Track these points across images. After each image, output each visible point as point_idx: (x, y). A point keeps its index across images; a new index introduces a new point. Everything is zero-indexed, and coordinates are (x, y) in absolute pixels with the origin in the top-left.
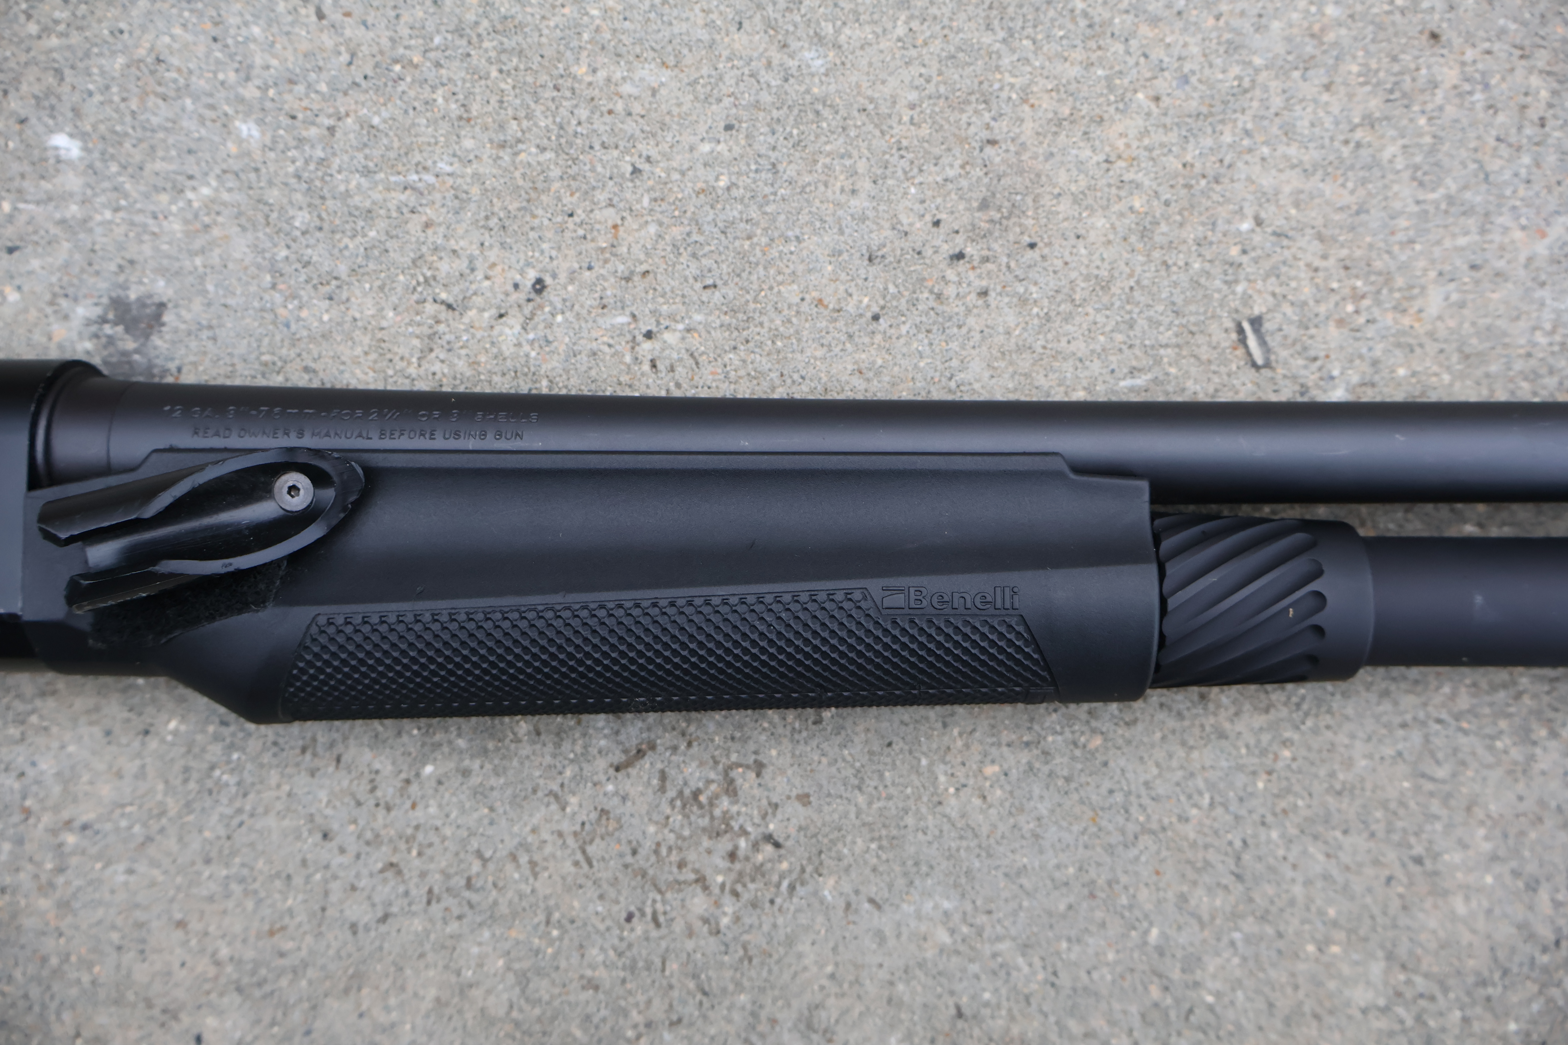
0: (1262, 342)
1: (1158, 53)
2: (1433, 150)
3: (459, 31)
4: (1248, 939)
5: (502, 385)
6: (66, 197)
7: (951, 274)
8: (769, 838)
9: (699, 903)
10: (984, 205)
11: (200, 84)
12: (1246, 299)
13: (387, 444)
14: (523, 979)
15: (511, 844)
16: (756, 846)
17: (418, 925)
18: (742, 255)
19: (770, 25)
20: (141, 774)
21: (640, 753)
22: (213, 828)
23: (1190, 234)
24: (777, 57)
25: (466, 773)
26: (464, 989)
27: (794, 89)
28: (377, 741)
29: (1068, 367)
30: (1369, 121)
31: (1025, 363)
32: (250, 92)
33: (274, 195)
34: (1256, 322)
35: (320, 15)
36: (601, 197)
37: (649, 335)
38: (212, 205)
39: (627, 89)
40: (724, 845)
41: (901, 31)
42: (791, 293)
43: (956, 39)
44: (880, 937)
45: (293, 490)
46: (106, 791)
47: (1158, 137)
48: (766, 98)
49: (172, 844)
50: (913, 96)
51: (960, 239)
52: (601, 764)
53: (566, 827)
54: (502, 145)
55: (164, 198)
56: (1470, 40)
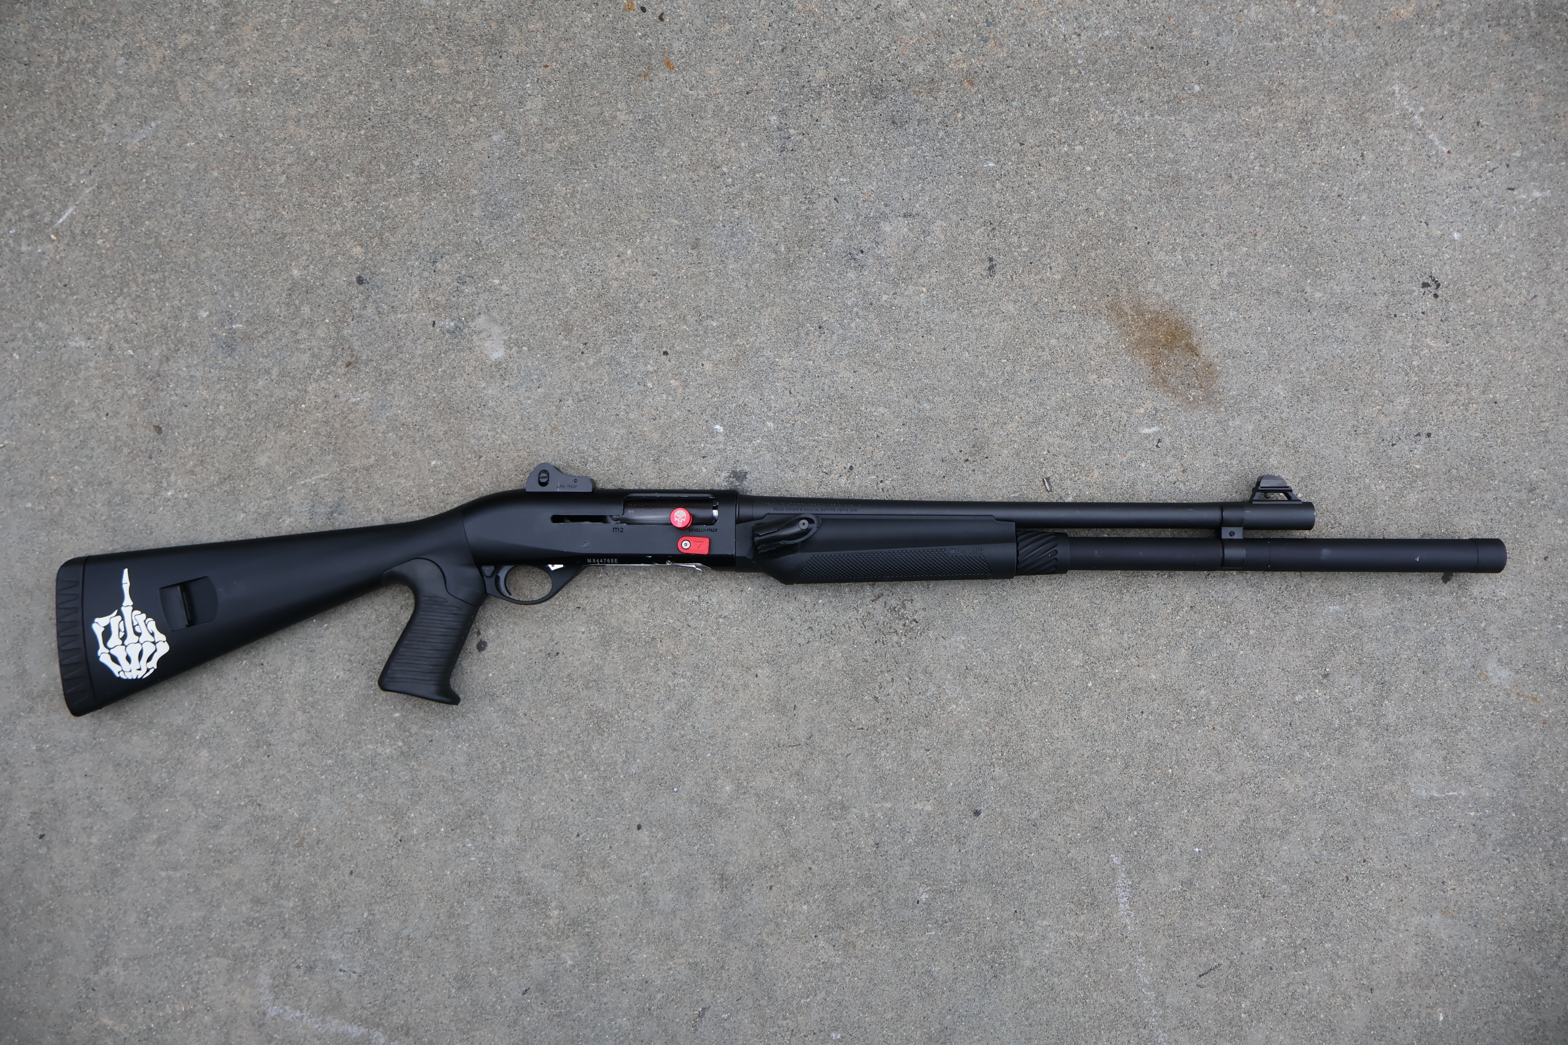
0: (1049, 484)
1: (1021, 405)
2: (1096, 433)
3: (829, 397)
4: (1045, 648)
5: (841, 496)
6: (719, 443)
7: (965, 465)
8: (915, 620)
9: (895, 638)
10: (974, 446)
11: (757, 412)
12: (1045, 473)
13: (823, 512)
14: (846, 659)
15: (843, 622)
16: (911, 622)
17: (817, 644)
18: (907, 459)
19: (915, 397)
20: (741, 602)
21: (879, 597)
22: (761, 617)
23: (1030, 455)
24: (916, 405)
25: (831, 602)
26: (830, 662)
27: (922, 414)
28: (806, 593)
29: (997, 491)
30: (1079, 425)
31: (985, 490)
32: (770, 414)
33: (777, 442)
34: (1048, 479)
35: (790, 393)
36: (868, 443)
37: (881, 482)
38: (759, 445)
39: (875, 414)
40: (902, 622)
41: (951, 398)
42: (921, 470)
43: (966, 401)
44: (945, 647)
45: (804, 524)
46: (731, 607)
47: (1021, 428)
48: (914, 416)
49: (749, 621)
50: (954, 416)
51: (967, 456)
52: (868, 600)
53: (858, 617)
54: (841, 429)
55: (747, 443)
56: (1105, 402)
